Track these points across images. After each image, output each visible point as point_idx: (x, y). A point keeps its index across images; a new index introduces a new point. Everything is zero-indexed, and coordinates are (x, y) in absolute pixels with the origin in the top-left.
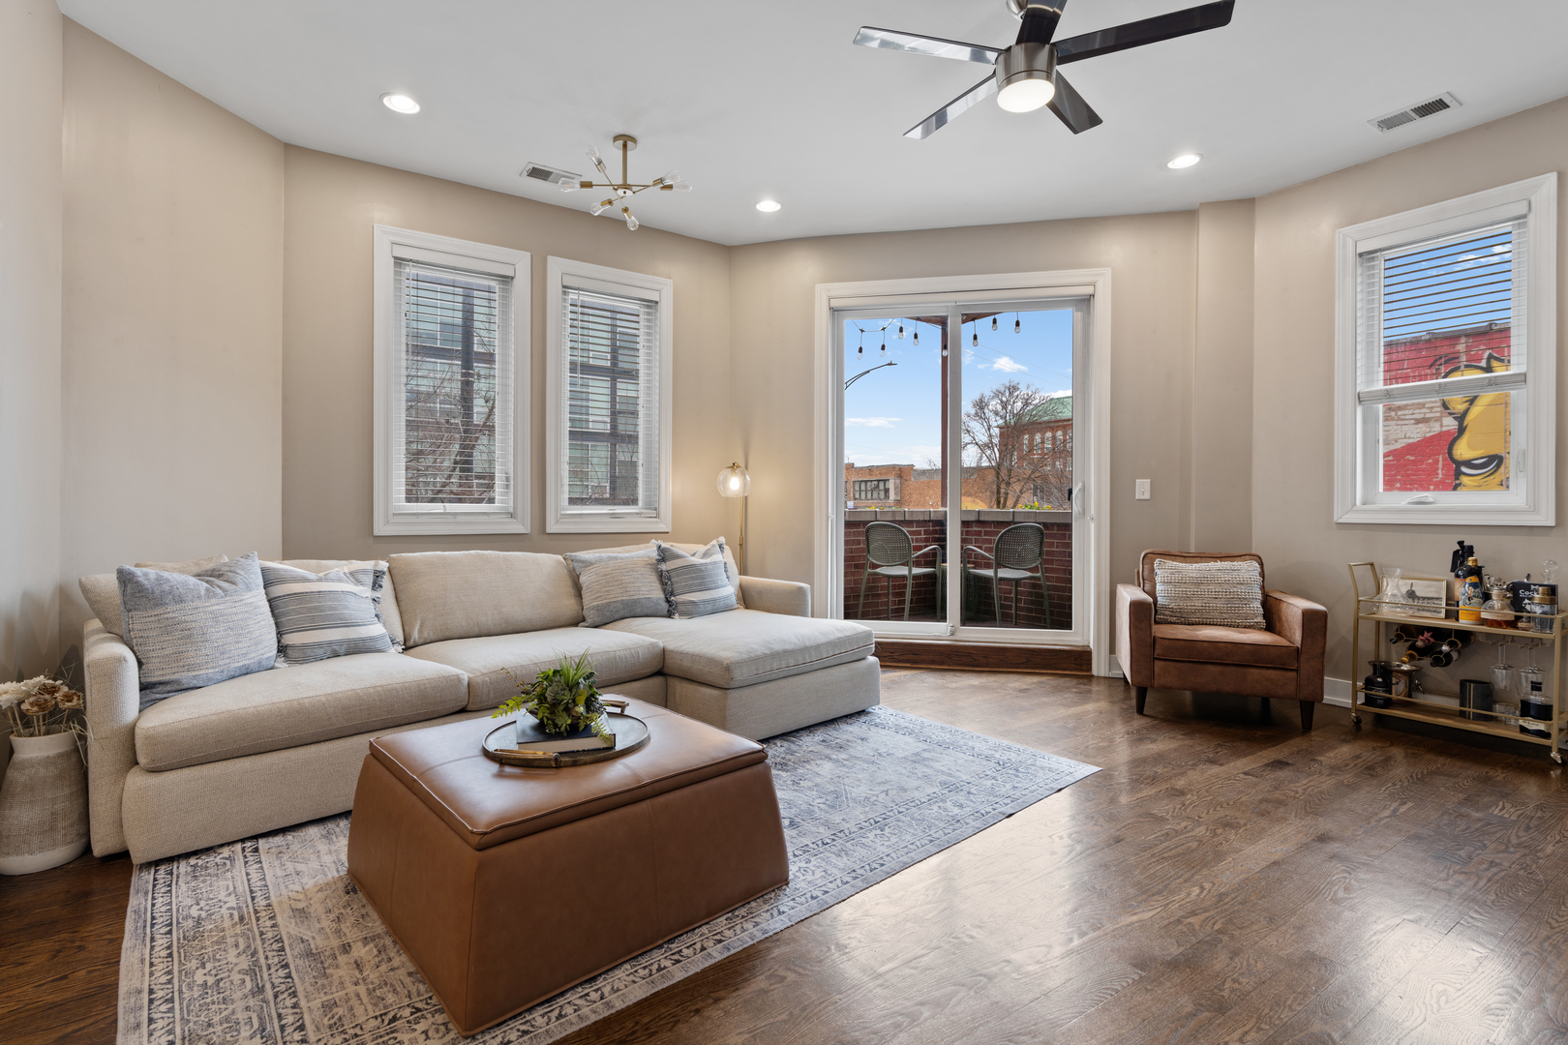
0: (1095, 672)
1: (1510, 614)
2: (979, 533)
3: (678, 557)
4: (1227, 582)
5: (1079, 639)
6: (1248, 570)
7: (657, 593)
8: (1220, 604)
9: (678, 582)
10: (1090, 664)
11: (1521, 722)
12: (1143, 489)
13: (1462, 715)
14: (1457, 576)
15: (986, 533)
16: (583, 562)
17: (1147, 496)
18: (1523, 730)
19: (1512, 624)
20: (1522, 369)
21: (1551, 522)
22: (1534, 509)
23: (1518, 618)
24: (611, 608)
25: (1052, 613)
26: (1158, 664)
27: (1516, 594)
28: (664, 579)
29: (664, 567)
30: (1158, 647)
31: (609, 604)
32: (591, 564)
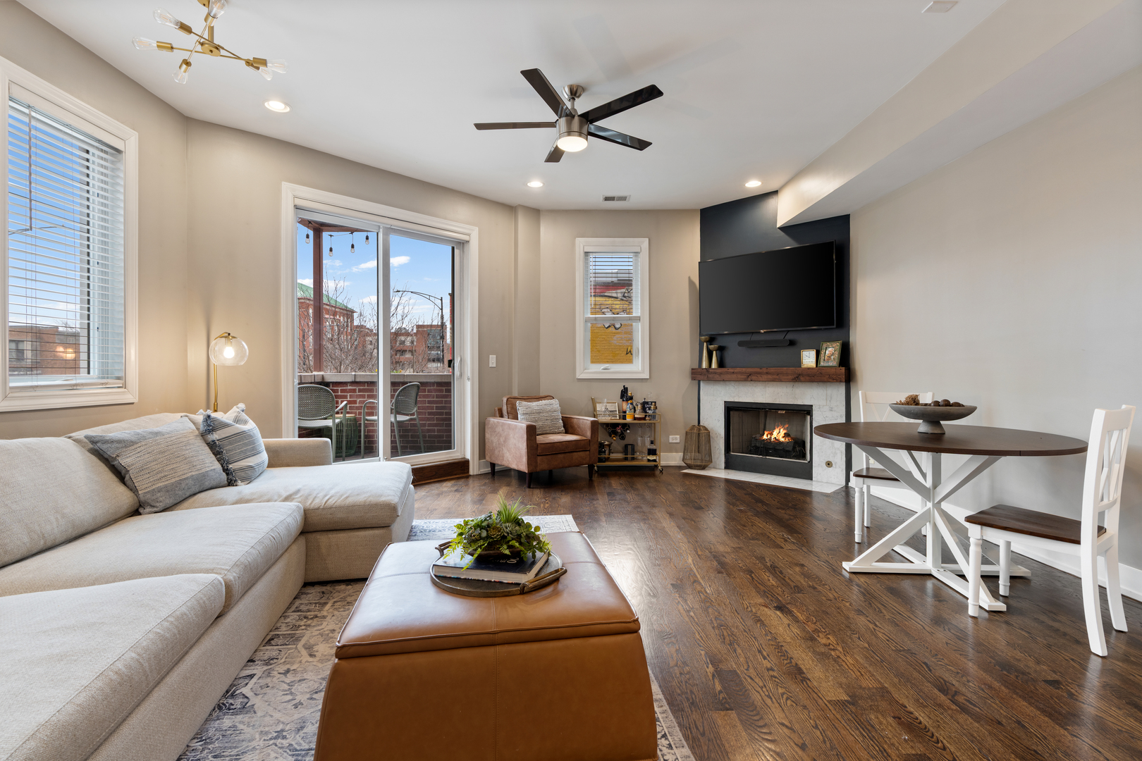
0: (471, 472)
1: (642, 415)
2: (354, 391)
3: (226, 425)
4: (550, 411)
5: (459, 454)
6: (555, 404)
7: (211, 465)
8: (548, 423)
9: (227, 450)
10: (468, 469)
11: (648, 458)
12: (492, 361)
13: (626, 459)
14: (623, 400)
15: (360, 391)
16: (119, 441)
17: (494, 365)
18: (649, 460)
19: (644, 419)
20: (639, 315)
21: (648, 377)
22: (643, 372)
23: (646, 416)
24: (183, 486)
25: (425, 442)
26: (539, 458)
27: (645, 405)
28: (215, 448)
29: (215, 436)
30: (539, 449)
31: (180, 482)
32: (133, 443)
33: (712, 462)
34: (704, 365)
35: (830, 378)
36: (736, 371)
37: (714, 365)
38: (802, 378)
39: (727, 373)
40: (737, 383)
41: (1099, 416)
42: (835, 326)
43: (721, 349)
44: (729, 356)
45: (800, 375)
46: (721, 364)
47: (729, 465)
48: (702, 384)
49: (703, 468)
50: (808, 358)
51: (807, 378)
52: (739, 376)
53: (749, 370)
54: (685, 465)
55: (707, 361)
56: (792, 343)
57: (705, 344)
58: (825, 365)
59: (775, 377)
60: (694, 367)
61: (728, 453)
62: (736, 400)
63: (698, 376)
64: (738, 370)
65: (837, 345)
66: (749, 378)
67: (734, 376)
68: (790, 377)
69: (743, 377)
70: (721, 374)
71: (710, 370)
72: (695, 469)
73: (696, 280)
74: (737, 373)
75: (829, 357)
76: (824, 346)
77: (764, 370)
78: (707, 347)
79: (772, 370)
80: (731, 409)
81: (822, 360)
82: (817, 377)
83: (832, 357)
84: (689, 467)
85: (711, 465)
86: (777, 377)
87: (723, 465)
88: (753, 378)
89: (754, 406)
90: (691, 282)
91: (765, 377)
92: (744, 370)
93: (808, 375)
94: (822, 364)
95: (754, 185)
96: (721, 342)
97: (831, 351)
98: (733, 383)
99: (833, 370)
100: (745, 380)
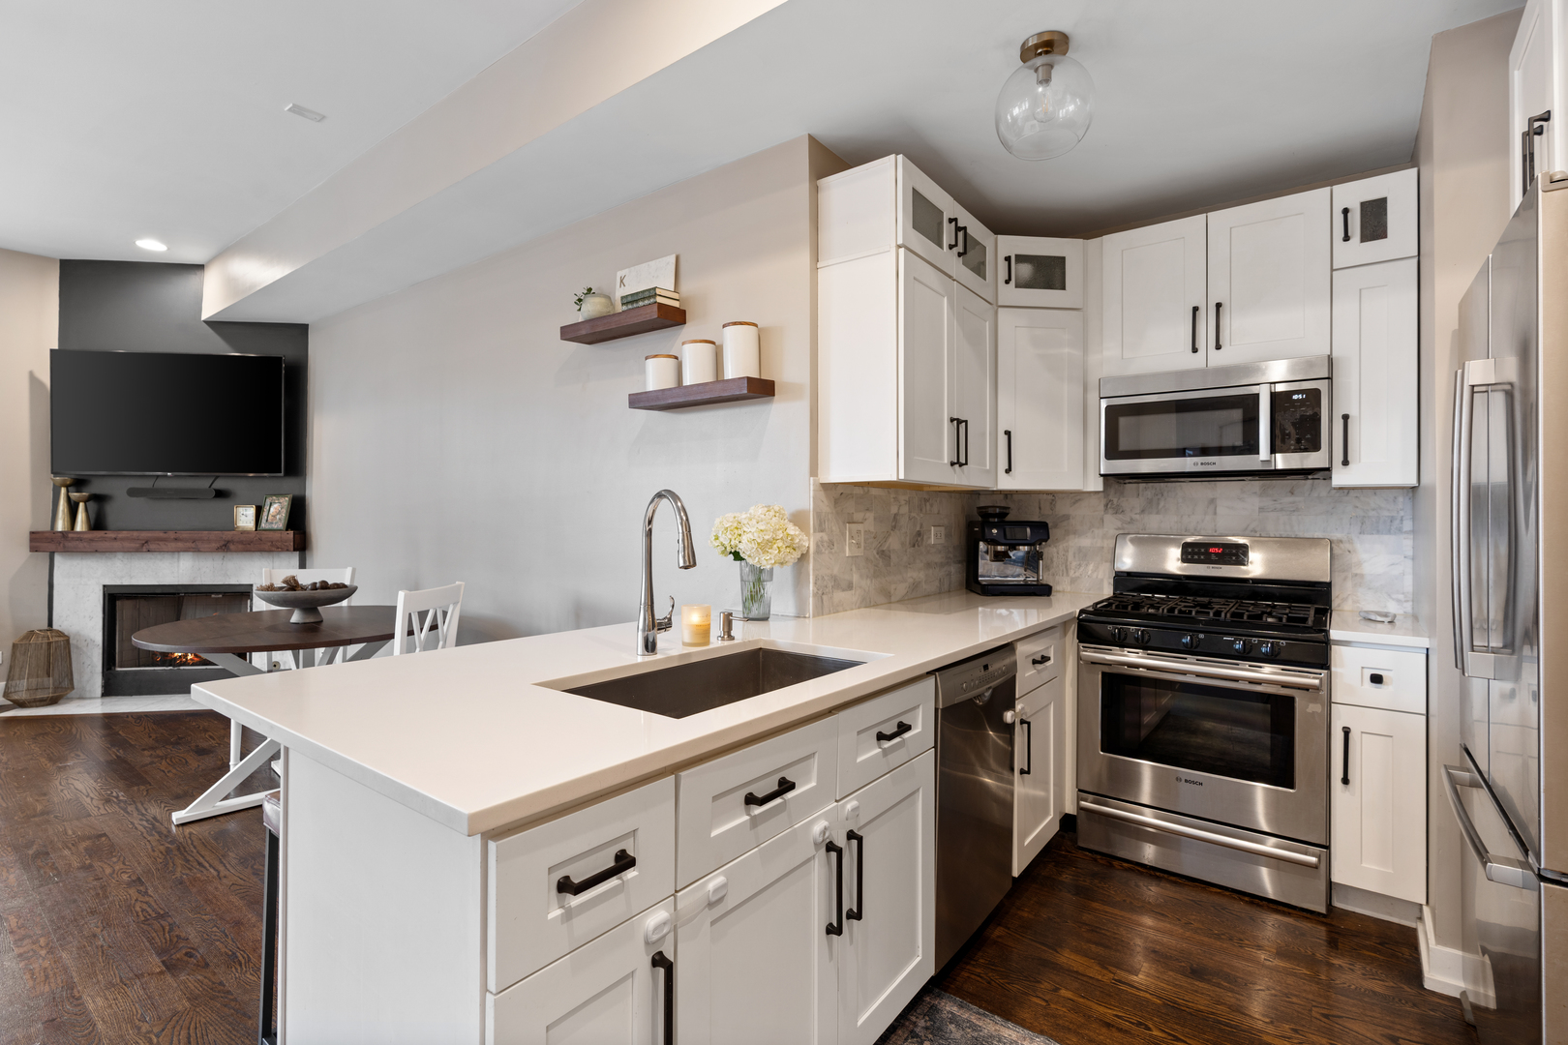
33: (73, 688)
34: (61, 525)
35: (272, 545)
36: (120, 536)
37: (81, 525)
38: (232, 547)
39: (104, 539)
40: (128, 555)
41: (401, 595)
42: (282, 474)
43: (99, 499)
44: (112, 512)
45: (228, 542)
46: (97, 524)
47: (110, 689)
48: (58, 558)
49: (53, 701)
50: (245, 517)
51: (240, 546)
52: (127, 544)
53: (145, 535)
54: (9, 703)
55: (67, 518)
56: (221, 494)
57: (63, 490)
58: (267, 527)
59: (189, 544)
60: (40, 529)
61: (109, 669)
62: (126, 582)
63: (45, 544)
64: (124, 534)
65: (286, 501)
66: (145, 546)
67: (117, 544)
68: (215, 545)
69: (133, 545)
70: (92, 540)
71: (70, 535)
72: (31, 707)
73: (46, 378)
74: (122, 539)
75: (274, 516)
76: (268, 501)
77: (172, 535)
78: (69, 499)
79: (185, 535)
80: (114, 598)
81: (264, 521)
82: (256, 544)
83: (278, 517)
84: (21, 705)
85: (73, 693)
86: (193, 545)
87: (98, 690)
88: (152, 546)
89: (159, 591)
90: (33, 379)
91: (173, 545)
92: (135, 534)
93: (241, 542)
94: (263, 525)
95: (152, 247)
96: (97, 487)
97: (277, 511)
98: (120, 555)
99: (277, 535)
100: (138, 550)
